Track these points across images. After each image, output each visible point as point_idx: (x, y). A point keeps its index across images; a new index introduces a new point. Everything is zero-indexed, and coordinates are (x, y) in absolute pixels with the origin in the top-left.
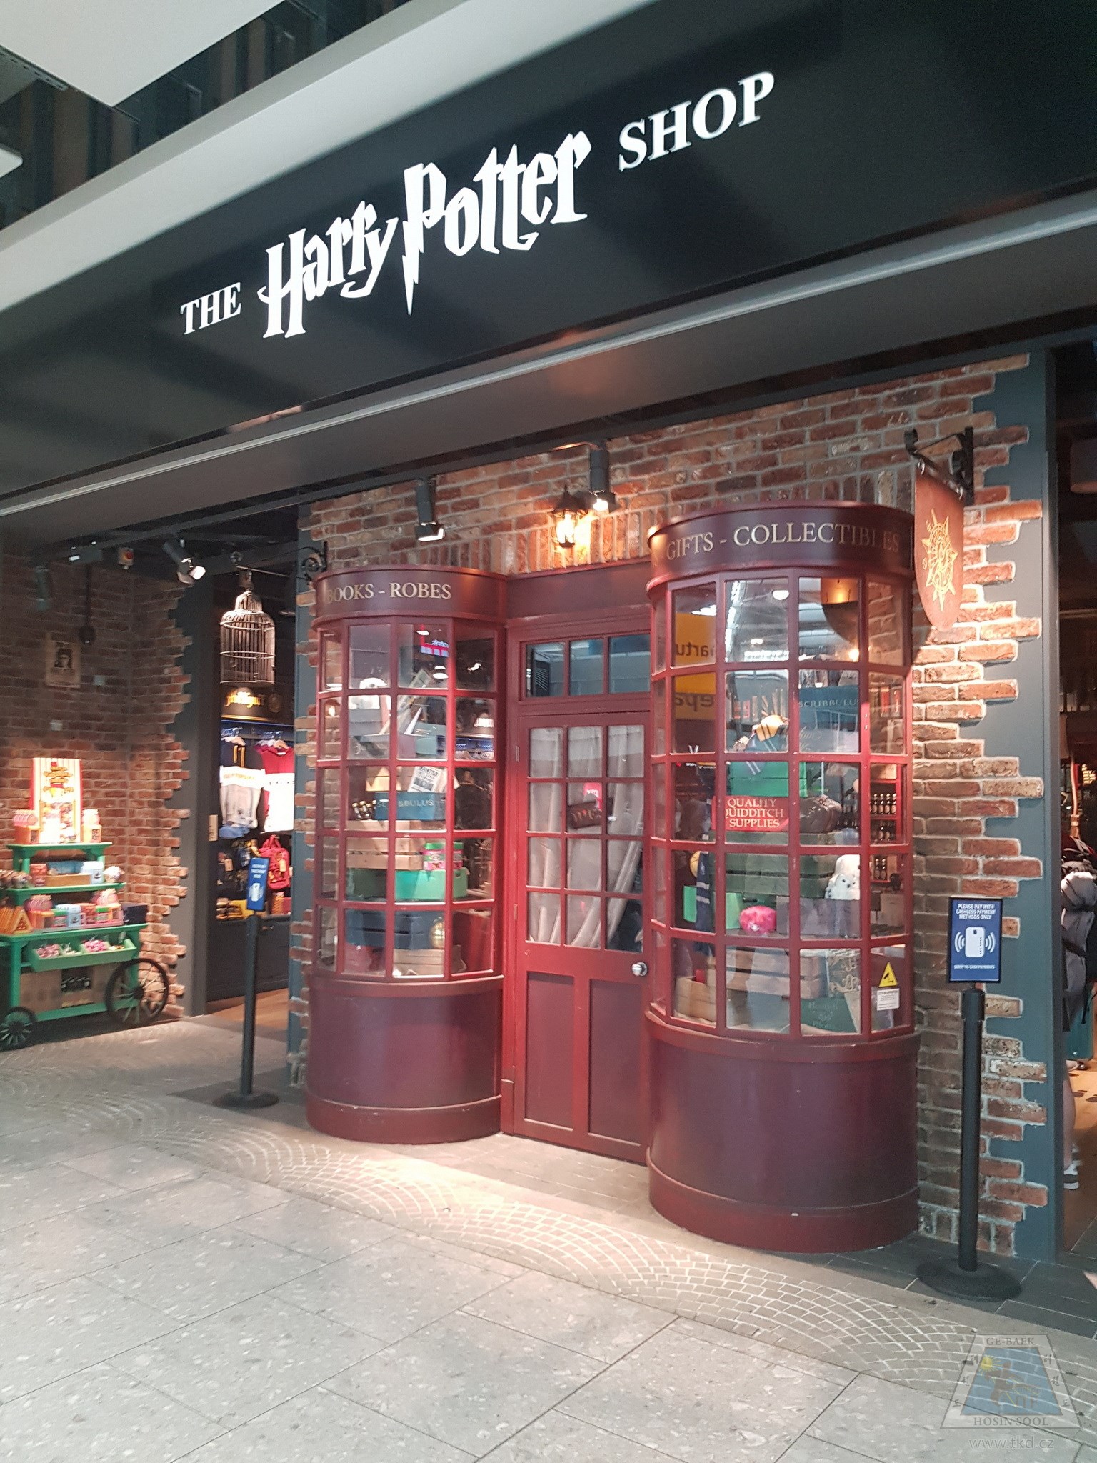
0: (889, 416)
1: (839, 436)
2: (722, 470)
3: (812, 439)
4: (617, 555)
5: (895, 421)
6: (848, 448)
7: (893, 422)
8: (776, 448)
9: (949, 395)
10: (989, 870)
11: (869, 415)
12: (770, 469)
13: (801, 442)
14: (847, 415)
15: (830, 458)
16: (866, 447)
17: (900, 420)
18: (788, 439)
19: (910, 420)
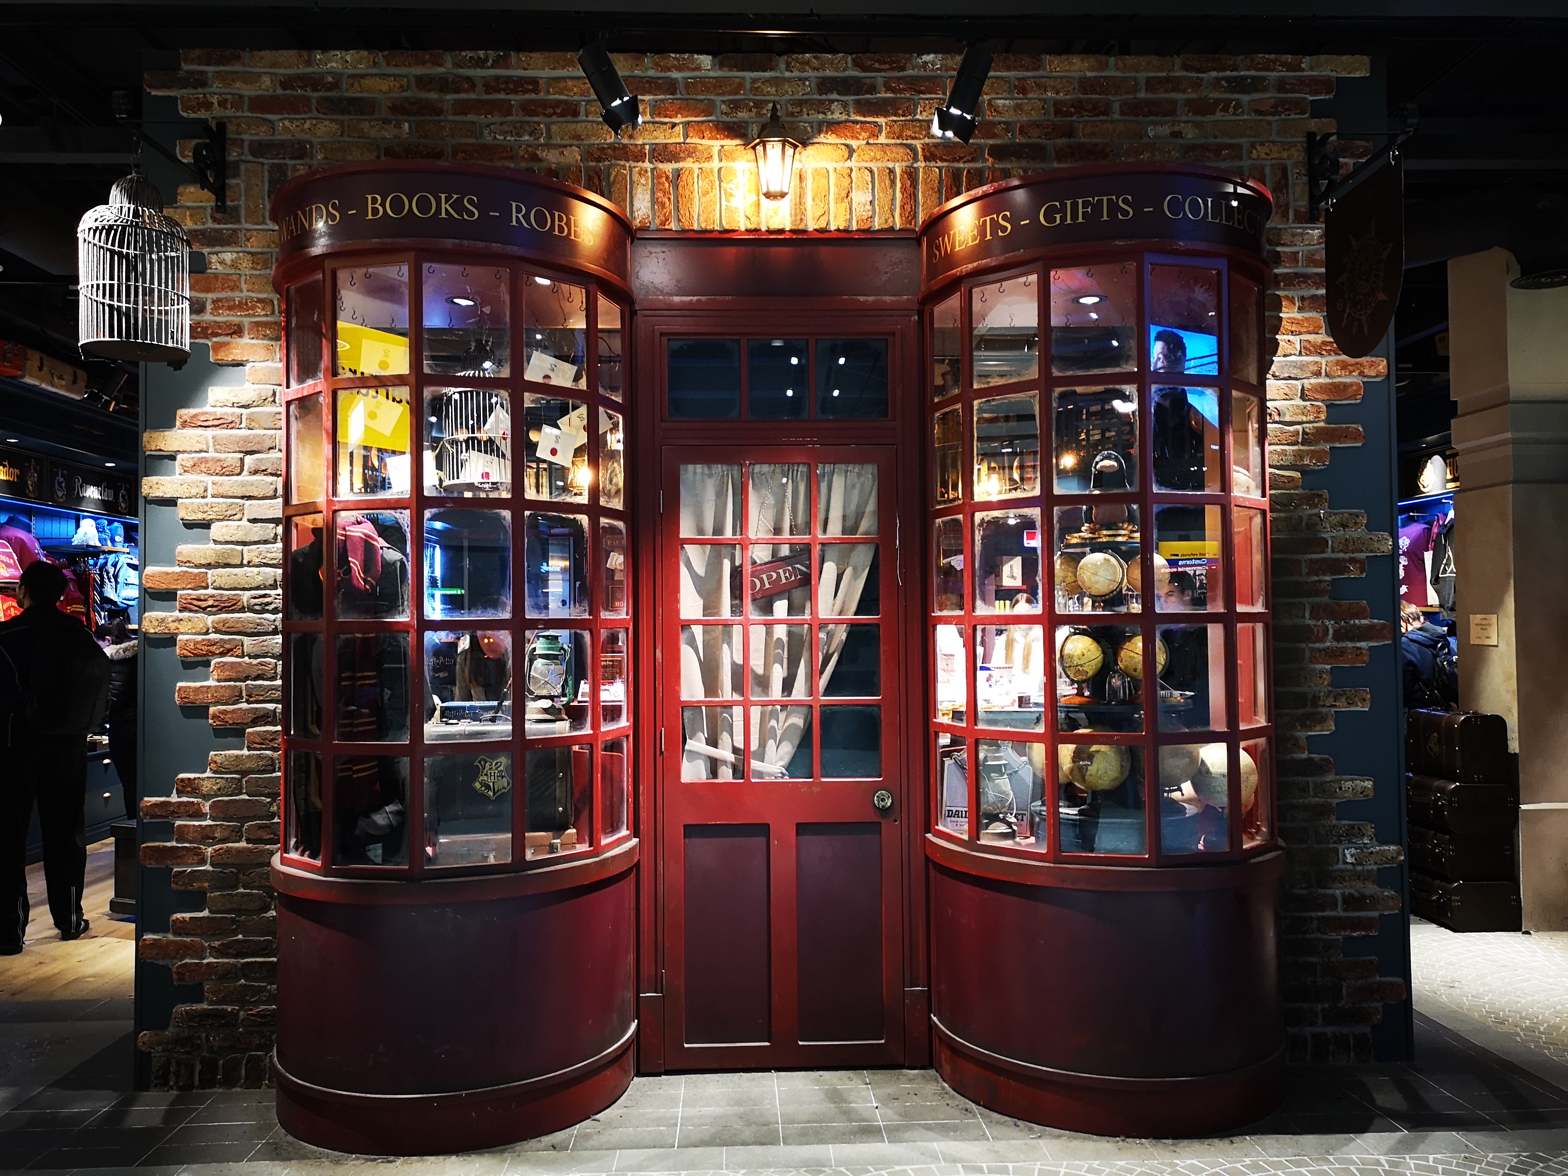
0: (1217, 101)
1: (1157, 115)
2: (998, 130)
3: (1122, 113)
4: (836, 223)
5: (1225, 109)
6: (1168, 131)
7: (1221, 110)
8: (1072, 115)
9: (1287, 91)
10: (1338, 637)
11: (1194, 96)
12: (1064, 140)
13: (1105, 113)
14: (1166, 91)
15: (1145, 140)
16: (1190, 134)
17: (1231, 110)
18: (1090, 107)
19: (1243, 113)
